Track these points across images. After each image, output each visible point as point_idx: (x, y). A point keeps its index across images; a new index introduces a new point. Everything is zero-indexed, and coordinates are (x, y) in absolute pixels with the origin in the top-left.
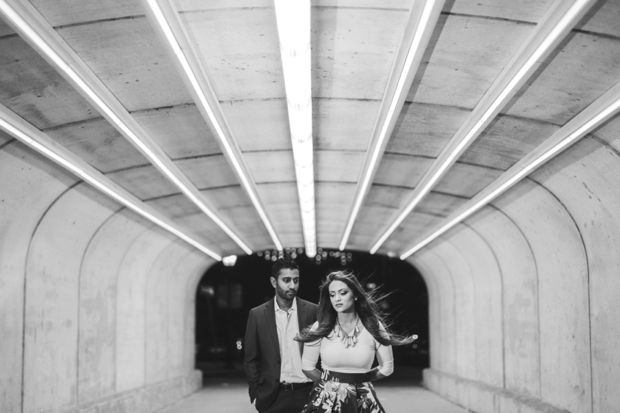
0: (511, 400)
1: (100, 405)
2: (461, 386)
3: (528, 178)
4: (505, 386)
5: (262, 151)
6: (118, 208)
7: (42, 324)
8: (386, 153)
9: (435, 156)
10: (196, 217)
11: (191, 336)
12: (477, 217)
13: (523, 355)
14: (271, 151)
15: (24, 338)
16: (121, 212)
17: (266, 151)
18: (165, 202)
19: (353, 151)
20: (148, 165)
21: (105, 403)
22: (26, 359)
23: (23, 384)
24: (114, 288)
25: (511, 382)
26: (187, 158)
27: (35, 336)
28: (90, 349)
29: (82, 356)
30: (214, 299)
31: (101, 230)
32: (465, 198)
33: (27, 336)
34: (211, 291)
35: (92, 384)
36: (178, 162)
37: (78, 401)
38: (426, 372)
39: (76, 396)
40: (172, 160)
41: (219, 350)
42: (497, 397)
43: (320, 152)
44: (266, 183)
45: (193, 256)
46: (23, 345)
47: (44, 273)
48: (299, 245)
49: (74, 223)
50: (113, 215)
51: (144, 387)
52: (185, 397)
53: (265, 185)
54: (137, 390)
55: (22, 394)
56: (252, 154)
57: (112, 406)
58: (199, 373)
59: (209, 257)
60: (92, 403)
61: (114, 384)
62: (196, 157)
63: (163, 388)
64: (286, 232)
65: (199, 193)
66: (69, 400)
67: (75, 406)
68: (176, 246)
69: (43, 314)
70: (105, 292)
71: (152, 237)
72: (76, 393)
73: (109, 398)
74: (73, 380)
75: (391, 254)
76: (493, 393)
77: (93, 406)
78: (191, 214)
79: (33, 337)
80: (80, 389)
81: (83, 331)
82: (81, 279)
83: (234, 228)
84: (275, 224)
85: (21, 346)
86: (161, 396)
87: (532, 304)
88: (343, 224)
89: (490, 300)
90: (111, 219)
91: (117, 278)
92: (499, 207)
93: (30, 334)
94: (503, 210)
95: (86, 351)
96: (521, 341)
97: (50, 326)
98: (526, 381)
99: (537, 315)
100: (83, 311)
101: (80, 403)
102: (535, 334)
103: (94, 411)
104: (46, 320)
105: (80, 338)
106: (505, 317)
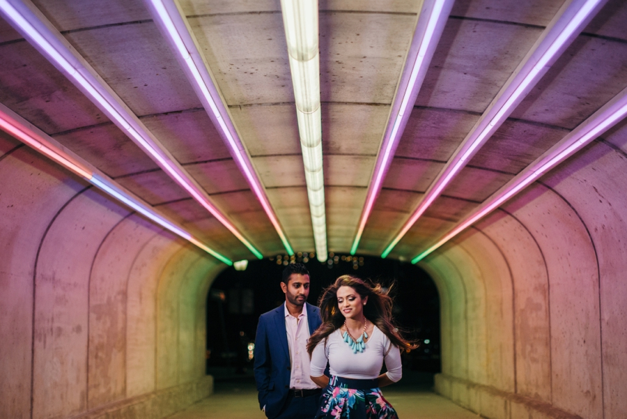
0: (522, 405)
1: (110, 411)
2: (472, 391)
3: (538, 182)
4: (516, 391)
5: (272, 155)
6: (127, 213)
7: (52, 329)
8: (396, 157)
9: (445, 160)
11: (202, 341)
12: (487, 221)
13: (534, 360)
14: (280, 155)
15: (33, 344)
16: (131, 217)
17: (275, 155)
18: (175, 207)
19: (362, 155)
20: (158, 169)
21: (115, 409)
22: (35, 365)
23: (32, 390)
24: (124, 294)
25: (522, 387)
26: (196, 163)
27: (45, 342)
28: (100, 354)
29: (92, 362)
30: (225, 304)
31: (111, 235)
32: (476, 202)
33: (36, 342)
34: (222, 296)
35: (102, 390)
36: (187, 167)
37: (88, 407)
38: (437, 376)
39: (86, 402)
40: (182, 164)
41: (231, 355)
42: (508, 401)
43: (330, 157)
44: (276, 187)
45: (204, 261)
46: (33, 351)
47: (54, 278)
48: (310, 250)
49: (84, 228)
51: (155, 392)
52: (196, 402)
53: (275, 189)
54: (147, 396)
55: (32, 400)
56: (262, 158)
57: (122, 411)
58: (210, 379)
59: (219, 261)
60: (103, 409)
61: (124, 390)
62: (206, 162)
63: (174, 394)
64: (296, 237)
65: (209, 198)
66: (79, 406)
67: (84, 412)
68: (186, 250)
69: (53, 319)
70: (115, 297)
71: (162, 242)
72: (85, 399)
73: (119, 404)
74: (83, 386)
75: (402, 259)
76: (505, 398)
77: (103, 412)
78: (201, 219)
79: (42, 343)
80: (91, 393)
81: (93, 337)
82: (91, 285)
83: (244, 233)
84: (286, 229)
85: (31, 352)
86: (171, 402)
87: (544, 308)
88: (354, 228)
89: (501, 304)
90: (122, 224)
91: (127, 284)
92: (510, 212)
93: (40, 340)
94: (514, 214)
95: (96, 356)
96: (532, 346)
97: (60, 331)
98: (537, 386)
99: (548, 320)
100: (93, 316)
101: (91, 407)
102: (546, 339)
103: (104, 417)
104: (55, 325)
105: (90, 343)
106: (516, 321)
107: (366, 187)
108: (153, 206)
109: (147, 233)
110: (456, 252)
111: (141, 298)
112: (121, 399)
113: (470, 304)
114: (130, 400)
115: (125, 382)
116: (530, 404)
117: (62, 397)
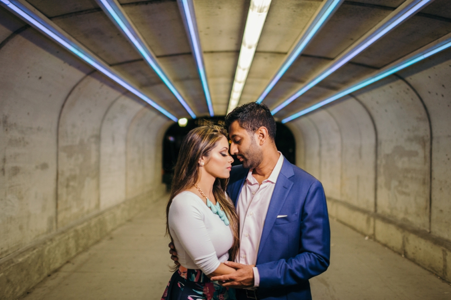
1: (79, 227)
4: (376, 211)
6: (89, 71)
13: (404, 193)
16: (92, 75)
18: (129, 68)
20: (97, 9)
21: (85, 224)
24: (98, 137)
28: (72, 183)
29: (62, 191)
31: (76, 89)
34: (172, 139)
35: (75, 210)
36: (128, 8)
37: (57, 228)
39: (54, 224)
42: (372, 219)
44: (212, 52)
45: (160, 118)
47: (5, 122)
49: (41, 78)
50: (85, 77)
51: (124, 203)
53: (211, 54)
54: (118, 206)
58: (164, 186)
59: (169, 119)
60: (72, 227)
61: (98, 206)
63: (139, 200)
64: (218, 104)
65: (157, 60)
66: (45, 230)
67: (52, 233)
68: (147, 110)
69: (4, 160)
70: (88, 139)
72: (54, 222)
73: (90, 219)
74: (51, 212)
76: (366, 215)
77: (72, 230)
80: (60, 217)
81: (62, 171)
83: (186, 99)
84: (213, 96)
87: (422, 154)
89: (360, 149)
90: (85, 81)
91: (100, 130)
92: (403, 77)
94: (408, 79)
95: (67, 186)
96: (400, 182)
97: (16, 171)
98: (406, 212)
99: (428, 164)
100: (63, 155)
101: (61, 228)
102: (424, 180)
103: (72, 234)
104: (9, 165)
105: (60, 177)
106: (379, 162)
107: (286, 53)
108: (111, 65)
109: (114, 94)
112: (95, 212)
114: (102, 213)
115: (99, 200)
116: (403, 227)
117: (21, 228)
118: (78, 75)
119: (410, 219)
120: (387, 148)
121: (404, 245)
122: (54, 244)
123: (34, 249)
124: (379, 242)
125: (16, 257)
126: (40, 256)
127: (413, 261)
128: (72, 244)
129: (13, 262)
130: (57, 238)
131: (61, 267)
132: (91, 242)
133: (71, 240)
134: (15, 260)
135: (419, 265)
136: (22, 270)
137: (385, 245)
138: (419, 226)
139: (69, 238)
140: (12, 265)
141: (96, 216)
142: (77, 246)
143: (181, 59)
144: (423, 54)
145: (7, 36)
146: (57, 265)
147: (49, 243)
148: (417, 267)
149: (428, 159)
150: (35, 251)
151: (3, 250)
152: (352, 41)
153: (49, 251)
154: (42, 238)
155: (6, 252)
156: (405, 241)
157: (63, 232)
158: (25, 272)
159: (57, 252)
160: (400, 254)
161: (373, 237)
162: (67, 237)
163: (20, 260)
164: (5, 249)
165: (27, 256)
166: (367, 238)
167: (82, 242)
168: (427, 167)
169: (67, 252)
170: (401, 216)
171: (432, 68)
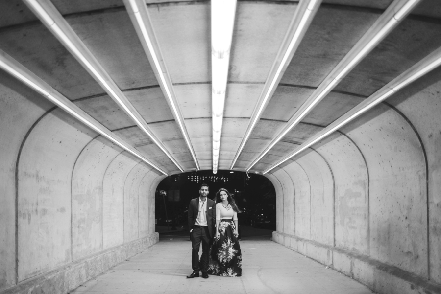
0: (344, 255)
1: (88, 260)
2: (300, 243)
3: (385, 102)
4: (335, 245)
5: (188, 83)
6: (95, 135)
7: (36, 211)
8: (280, 84)
9: (316, 86)
10: (150, 146)
11: (153, 215)
12: (323, 142)
13: (353, 228)
14: (194, 83)
15: (17, 221)
16: (97, 138)
17: (190, 83)
18: (126, 132)
19: (254, 83)
20: (105, 94)
21: (93, 258)
22: (19, 236)
23: (17, 254)
24: (101, 189)
25: (340, 242)
26: (133, 89)
27: (29, 219)
28: (82, 225)
29: (75, 230)
30: (166, 197)
31: (85, 150)
32: (322, 126)
33: (20, 220)
34: (165, 193)
35: (85, 247)
36: (126, 93)
37: (72, 258)
38: (274, 232)
39: (70, 256)
40: (122, 90)
41: (169, 221)
42: (331, 252)
43: (231, 85)
44: (191, 119)
45: (152, 173)
46: (17, 226)
47: (37, 176)
48: (209, 168)
49: (61, 142)
50: (92, 140)
51: (123, 245)
52: (149, 247)
53: (190, 120)
54: (118, 247)
55: (17, 261)
56: (180, 86)
57: (98, 259)
58: (157, 234)
60: (83, 259)
61: (102, 245)
62: (139, 89)
63: (135, 244)
64: (202, 160)
65: (148, 126)
66: (64, 259)
67: (69, 262)
69: (37, 204)
70: (93, 190)
71: (124, 159)
72: (70, 254)
73: (97, 254)
74: (68, 246)
75: (257, 172)
76: (327, 249)
77: (84, 261)
78: (146, 144)
79: (27, 220)
80: (74, 251)
81: (75, 215)
82: (73, 182)
85: (15, 227)
86: (134, 249)
87: (363, 195)
88: (235, 153)
89: (323, 194)
90: (92, 143)
91: (102, 183)
92: (344, 133)
93: (24, 218)
94: (348, 134)
95: (79, 227)
96: (350, 219)
97: (44, 212)
98: (355, 243)
99: (367, 202)
100: (75, 202)
101: (74, 260)
102: (365, 215)
103: (83, 264)
104: (40, 208)
105: (73, 219)
106: (336, 204)
107: (249, 118)
108: (112, 131)
110: (293, 166)
111: (113, 192)
112: (100, 250)
113: (298, 195)
114: (105, 251)
116: (351, 255)
117: (48, 255)
118: (87, 138)
119: (357, 248)
120: (341, 192)
121: (352, 270)
122: (71, 270)
123: (58, 272)
124: (336, 270)
125: (46, 275)
126: (62, 277)
127: (358, 280)
128: (83, 272)
129: (44, 279)
130: (73, 266)
131: (76, 289)
132: (97, 273)
133: (83, 268)
134: (45, 277)
135: (361, 283)
136: (51, 285)
137: (340, 272)
138: (362, 253)
139: (81, 267)
140: (44, 280)
141: (101, 253)
142: (87, 274)
143: (167, 125)
144: (350, 116)
145: (42, 114)
146: (74, 287)
147: (67, 269)
148: (359, 284)
149: (367, 198)
150: (58, 273)
151: (37, 270)
152: (296, 109)
153: (68, 275)
154: (62, 265)
155: (39, 271)
156: (352, 265)
157: (77, 262)
158: (52, 287)
159: (73, 276)
160: (349, 277)
161: (332, 267)
162: (80, 266)
163: (49, 278)
164: (39, 269)
165: (53, 276)
166: (327, 267)
167: (91, 272)
168: (366, 205)
169: (80, 278)
170: (351, 247)
171: (360, 127)
